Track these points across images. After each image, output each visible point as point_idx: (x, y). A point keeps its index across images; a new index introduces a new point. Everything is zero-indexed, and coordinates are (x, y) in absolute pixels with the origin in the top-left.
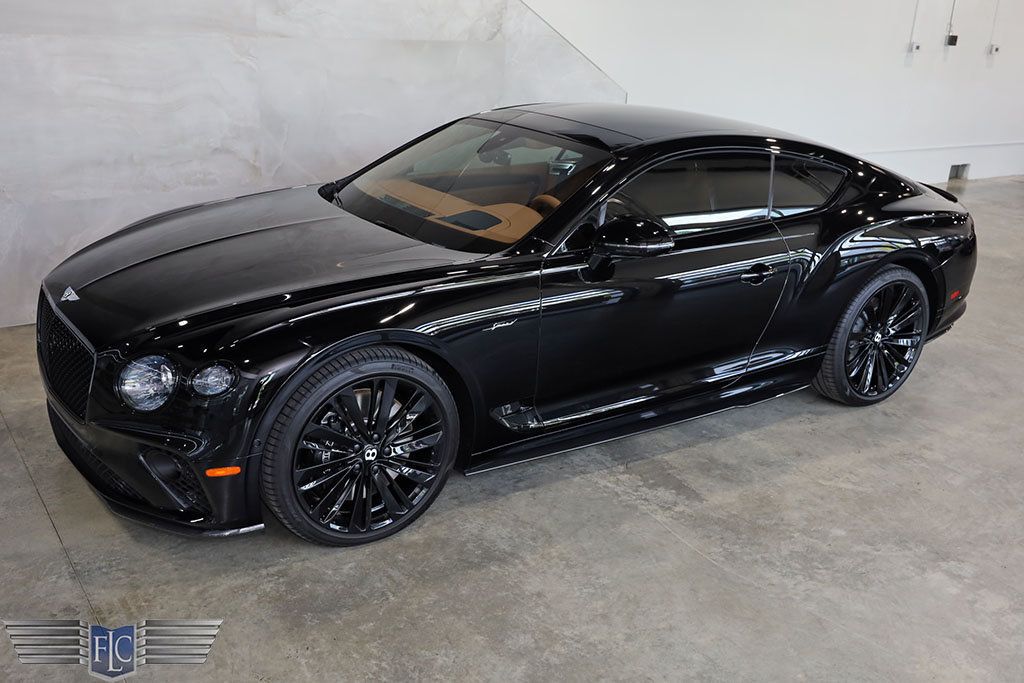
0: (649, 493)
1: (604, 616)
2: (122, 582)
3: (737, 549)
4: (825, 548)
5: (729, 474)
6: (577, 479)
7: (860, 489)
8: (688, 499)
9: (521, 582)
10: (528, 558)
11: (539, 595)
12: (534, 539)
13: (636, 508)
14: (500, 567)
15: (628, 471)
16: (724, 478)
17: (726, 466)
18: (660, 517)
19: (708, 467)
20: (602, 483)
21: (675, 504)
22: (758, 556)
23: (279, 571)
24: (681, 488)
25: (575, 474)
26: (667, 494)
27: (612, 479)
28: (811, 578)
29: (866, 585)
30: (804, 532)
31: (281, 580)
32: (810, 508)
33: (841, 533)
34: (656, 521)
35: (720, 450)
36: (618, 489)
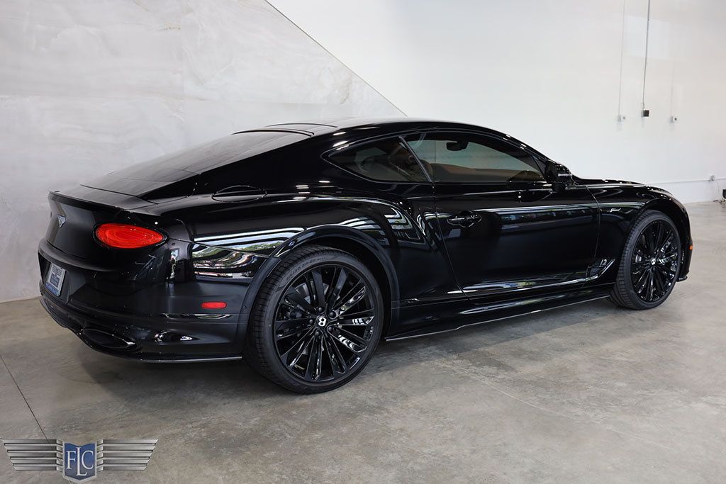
0: (478, 370)
1: (453, 440)
2: (79, 436)
3: (547, 397)
4: (613, 393)
5: (534, 357)
6: (423, 364)
7: (631, 360)
8: (506, 371)
9: (387, 423)
10: (391, 409)
11: (402, 430)
12: (395, 398)
13: (469, 378)
14: (370, 415)
15: (460, 358)
16: (531, 359)
17: (531, 352)
18: (487, 381)
19: (519, 354)
20: (442, 365)
21: (498, 374)
22: (564, 401)
23: (201, 425)
24: (500, 365)
25: (421, 361)
26: (491, 369)
27: (449, 363)
28: (606, 411)
29: (648, 413)
30: (595, 385)
31: (203, 430)
32: (597, 372)
33: (622, 384)
34: (484, 384)
35: (525, 344)
36: (454, 368)
